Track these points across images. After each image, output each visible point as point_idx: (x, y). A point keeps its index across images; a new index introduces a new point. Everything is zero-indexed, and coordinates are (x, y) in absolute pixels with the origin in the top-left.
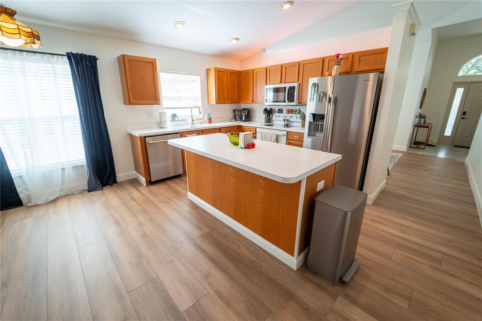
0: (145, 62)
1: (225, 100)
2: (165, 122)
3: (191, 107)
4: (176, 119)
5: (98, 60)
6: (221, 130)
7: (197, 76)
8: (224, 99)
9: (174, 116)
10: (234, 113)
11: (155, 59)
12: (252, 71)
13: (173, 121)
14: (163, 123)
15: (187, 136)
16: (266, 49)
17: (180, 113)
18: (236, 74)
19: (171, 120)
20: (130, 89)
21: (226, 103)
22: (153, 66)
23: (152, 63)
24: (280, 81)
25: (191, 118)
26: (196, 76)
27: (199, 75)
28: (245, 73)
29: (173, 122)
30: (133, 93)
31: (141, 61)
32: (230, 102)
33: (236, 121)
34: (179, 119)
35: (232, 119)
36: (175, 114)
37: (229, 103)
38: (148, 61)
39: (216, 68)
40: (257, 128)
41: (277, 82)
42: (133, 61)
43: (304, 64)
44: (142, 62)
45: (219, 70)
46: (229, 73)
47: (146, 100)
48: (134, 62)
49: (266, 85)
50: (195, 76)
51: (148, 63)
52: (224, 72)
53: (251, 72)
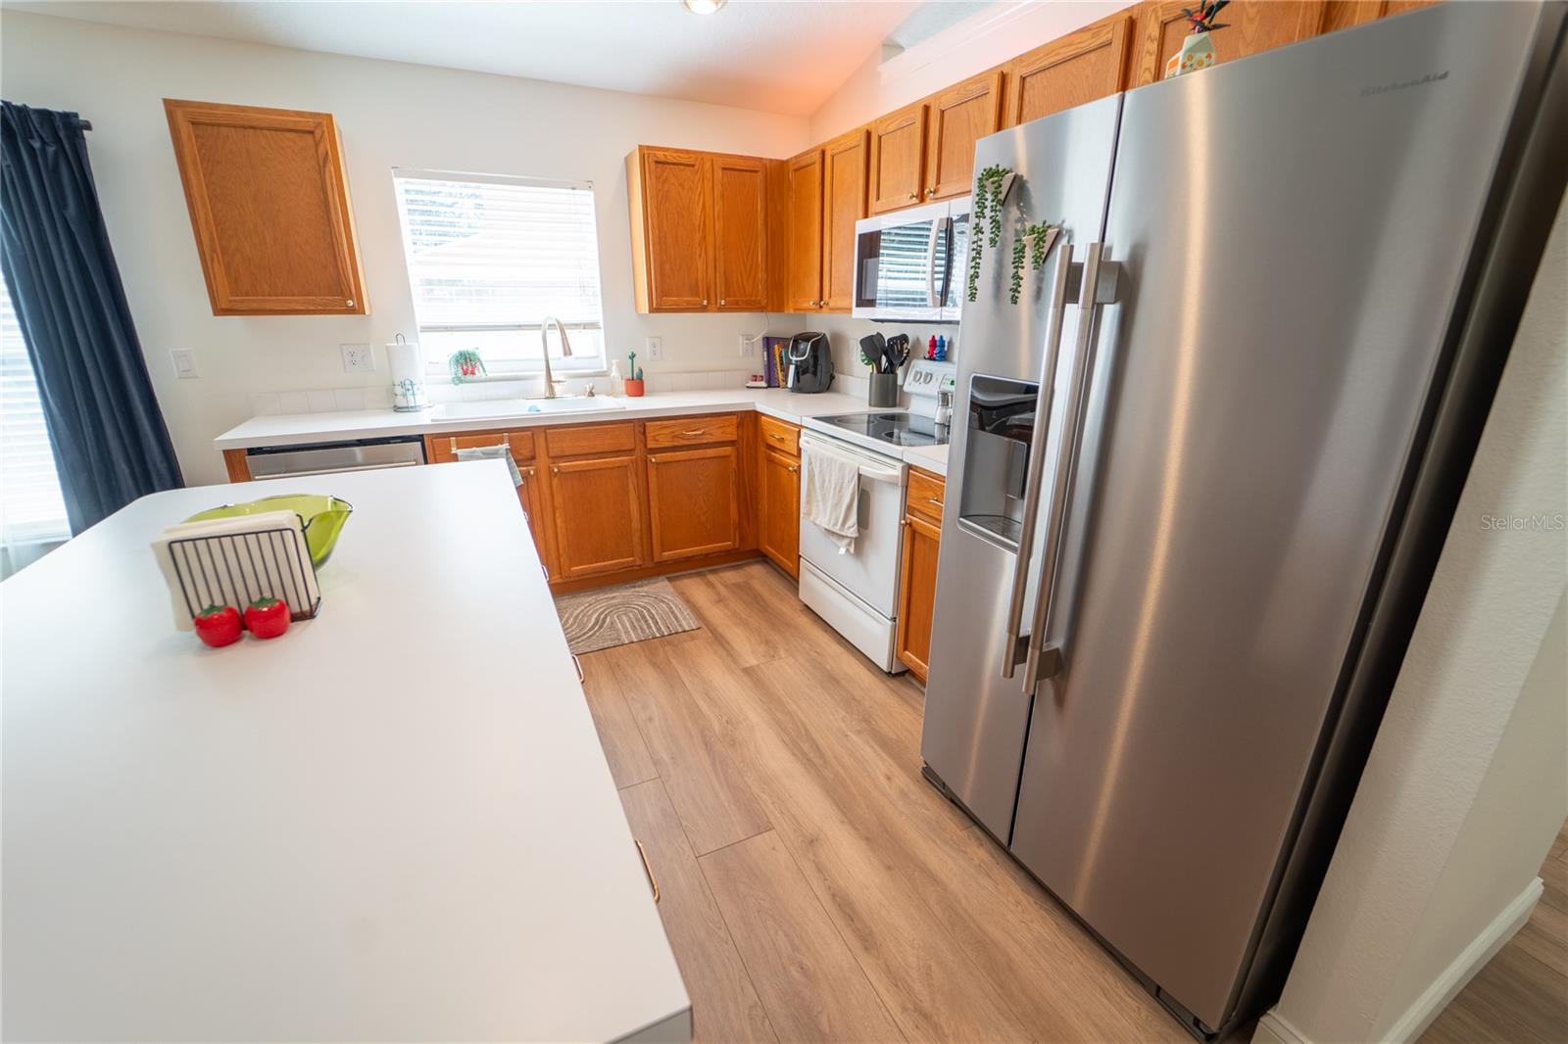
0: (276, 130)
1: (697, 295)
2: (407, 386)
3: (538, 326)
4: (479, 374)
5: (88, 127)
6: (647, 430)
7: (576, 192)
8: (694, 291)
9: (467, 363)
10: (765, 353)
11: (330, 116)
12: (817, 156)
13: (461, 381)
14: (399, 390)
15: (460, 452)
16: (901, 41)
17: (492, 351)
18: (759, 178)
19: (450, 377)
20: (214, 250)
21: (703, 309)
22: (317, 145)
23: (312, 133)
24: (915, 191)
25: (544, 373)
26: (574, 189)
27: (589, 185)
28: (796, 170)
29: (461, 385)
30: (228, 266)
31: (255, 124)
32: (723, 302)
33: (769, 386)
34: (490, 375)
35: (755, 378)
36: (474, 354)
37: (721, 309)
38: (290, 126)
39: (648, 148)
40: (803, 431)
41: (905, 200)
42: (219, 125)
43: (1023, 79)
44: (261, 129)
45: (662, 159)
46: (719, 173)
47: (293, 295)
48: (224, 130)
49: (866, 216)
50: (570, 191)
51: (293, 135)
52: (693, 166)
53: (814, 163)
